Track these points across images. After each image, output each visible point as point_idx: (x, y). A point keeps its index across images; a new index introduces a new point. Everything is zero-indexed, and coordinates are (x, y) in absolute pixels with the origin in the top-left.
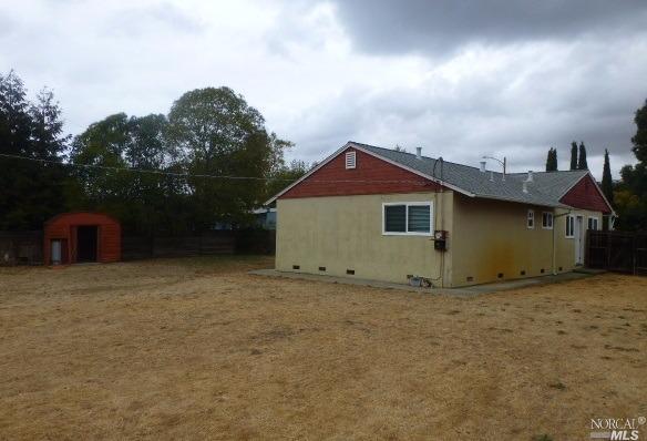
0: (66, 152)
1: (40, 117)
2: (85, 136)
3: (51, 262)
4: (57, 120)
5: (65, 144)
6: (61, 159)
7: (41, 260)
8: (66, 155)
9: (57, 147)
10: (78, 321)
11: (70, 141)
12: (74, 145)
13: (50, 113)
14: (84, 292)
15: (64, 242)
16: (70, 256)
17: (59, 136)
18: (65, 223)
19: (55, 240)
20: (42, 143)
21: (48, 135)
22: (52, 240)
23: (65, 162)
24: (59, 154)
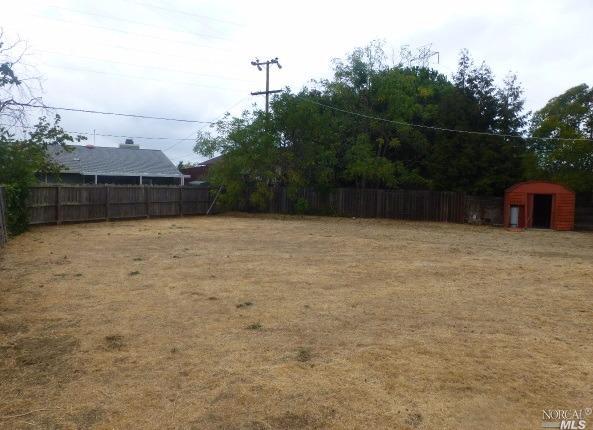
0: (526, 128)
1: (505, 98)
2: (544, 111)
3: (510, 225)
4: (519, 99)
5: (525, 120)
6: (521, 134)
7: (502, 222)
8: (525, 131)
9: (519, 123)
10: (539, 281)
11: (530, 117)
12: (533, 120)
13: (514, 93)
14: (541, 255)
15: (521, 207)
16: (526, 222)
17: (519, 114)
18: (524, 191)
19: (515, 206)
20: (505, 120)
21: (511, 113)
22: (512, 206)
23: (525, 136)
24: (520, 130)
